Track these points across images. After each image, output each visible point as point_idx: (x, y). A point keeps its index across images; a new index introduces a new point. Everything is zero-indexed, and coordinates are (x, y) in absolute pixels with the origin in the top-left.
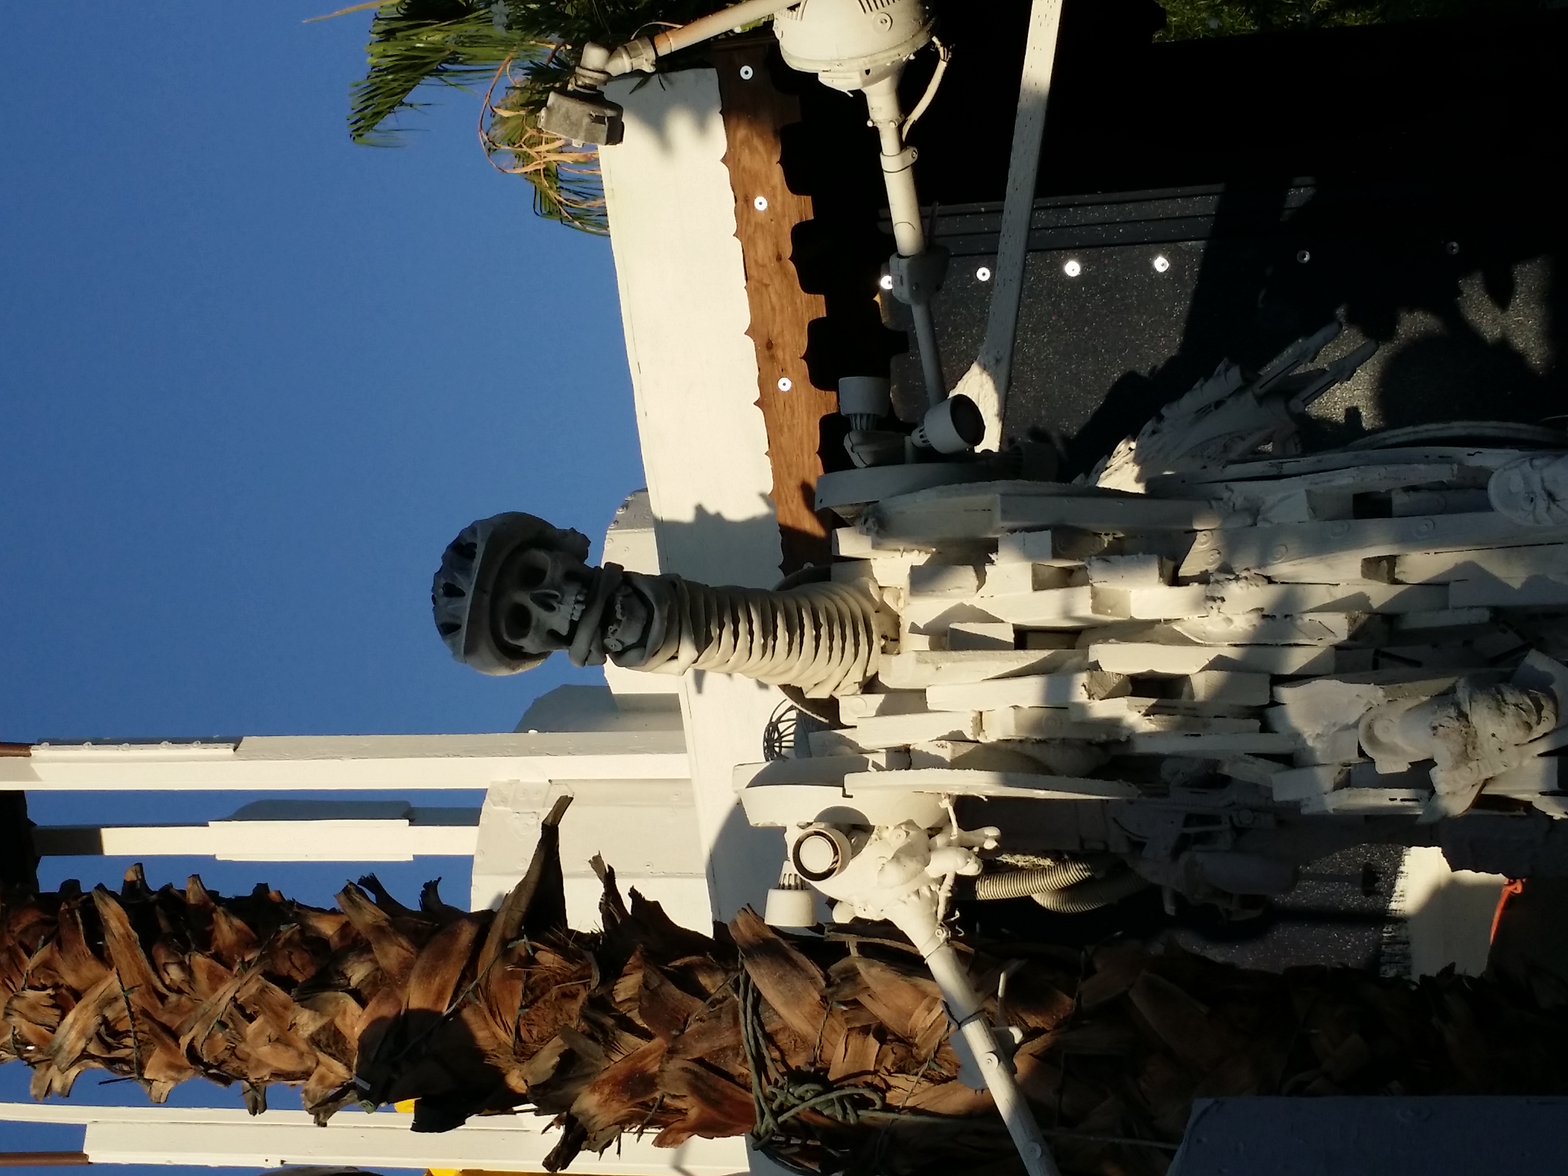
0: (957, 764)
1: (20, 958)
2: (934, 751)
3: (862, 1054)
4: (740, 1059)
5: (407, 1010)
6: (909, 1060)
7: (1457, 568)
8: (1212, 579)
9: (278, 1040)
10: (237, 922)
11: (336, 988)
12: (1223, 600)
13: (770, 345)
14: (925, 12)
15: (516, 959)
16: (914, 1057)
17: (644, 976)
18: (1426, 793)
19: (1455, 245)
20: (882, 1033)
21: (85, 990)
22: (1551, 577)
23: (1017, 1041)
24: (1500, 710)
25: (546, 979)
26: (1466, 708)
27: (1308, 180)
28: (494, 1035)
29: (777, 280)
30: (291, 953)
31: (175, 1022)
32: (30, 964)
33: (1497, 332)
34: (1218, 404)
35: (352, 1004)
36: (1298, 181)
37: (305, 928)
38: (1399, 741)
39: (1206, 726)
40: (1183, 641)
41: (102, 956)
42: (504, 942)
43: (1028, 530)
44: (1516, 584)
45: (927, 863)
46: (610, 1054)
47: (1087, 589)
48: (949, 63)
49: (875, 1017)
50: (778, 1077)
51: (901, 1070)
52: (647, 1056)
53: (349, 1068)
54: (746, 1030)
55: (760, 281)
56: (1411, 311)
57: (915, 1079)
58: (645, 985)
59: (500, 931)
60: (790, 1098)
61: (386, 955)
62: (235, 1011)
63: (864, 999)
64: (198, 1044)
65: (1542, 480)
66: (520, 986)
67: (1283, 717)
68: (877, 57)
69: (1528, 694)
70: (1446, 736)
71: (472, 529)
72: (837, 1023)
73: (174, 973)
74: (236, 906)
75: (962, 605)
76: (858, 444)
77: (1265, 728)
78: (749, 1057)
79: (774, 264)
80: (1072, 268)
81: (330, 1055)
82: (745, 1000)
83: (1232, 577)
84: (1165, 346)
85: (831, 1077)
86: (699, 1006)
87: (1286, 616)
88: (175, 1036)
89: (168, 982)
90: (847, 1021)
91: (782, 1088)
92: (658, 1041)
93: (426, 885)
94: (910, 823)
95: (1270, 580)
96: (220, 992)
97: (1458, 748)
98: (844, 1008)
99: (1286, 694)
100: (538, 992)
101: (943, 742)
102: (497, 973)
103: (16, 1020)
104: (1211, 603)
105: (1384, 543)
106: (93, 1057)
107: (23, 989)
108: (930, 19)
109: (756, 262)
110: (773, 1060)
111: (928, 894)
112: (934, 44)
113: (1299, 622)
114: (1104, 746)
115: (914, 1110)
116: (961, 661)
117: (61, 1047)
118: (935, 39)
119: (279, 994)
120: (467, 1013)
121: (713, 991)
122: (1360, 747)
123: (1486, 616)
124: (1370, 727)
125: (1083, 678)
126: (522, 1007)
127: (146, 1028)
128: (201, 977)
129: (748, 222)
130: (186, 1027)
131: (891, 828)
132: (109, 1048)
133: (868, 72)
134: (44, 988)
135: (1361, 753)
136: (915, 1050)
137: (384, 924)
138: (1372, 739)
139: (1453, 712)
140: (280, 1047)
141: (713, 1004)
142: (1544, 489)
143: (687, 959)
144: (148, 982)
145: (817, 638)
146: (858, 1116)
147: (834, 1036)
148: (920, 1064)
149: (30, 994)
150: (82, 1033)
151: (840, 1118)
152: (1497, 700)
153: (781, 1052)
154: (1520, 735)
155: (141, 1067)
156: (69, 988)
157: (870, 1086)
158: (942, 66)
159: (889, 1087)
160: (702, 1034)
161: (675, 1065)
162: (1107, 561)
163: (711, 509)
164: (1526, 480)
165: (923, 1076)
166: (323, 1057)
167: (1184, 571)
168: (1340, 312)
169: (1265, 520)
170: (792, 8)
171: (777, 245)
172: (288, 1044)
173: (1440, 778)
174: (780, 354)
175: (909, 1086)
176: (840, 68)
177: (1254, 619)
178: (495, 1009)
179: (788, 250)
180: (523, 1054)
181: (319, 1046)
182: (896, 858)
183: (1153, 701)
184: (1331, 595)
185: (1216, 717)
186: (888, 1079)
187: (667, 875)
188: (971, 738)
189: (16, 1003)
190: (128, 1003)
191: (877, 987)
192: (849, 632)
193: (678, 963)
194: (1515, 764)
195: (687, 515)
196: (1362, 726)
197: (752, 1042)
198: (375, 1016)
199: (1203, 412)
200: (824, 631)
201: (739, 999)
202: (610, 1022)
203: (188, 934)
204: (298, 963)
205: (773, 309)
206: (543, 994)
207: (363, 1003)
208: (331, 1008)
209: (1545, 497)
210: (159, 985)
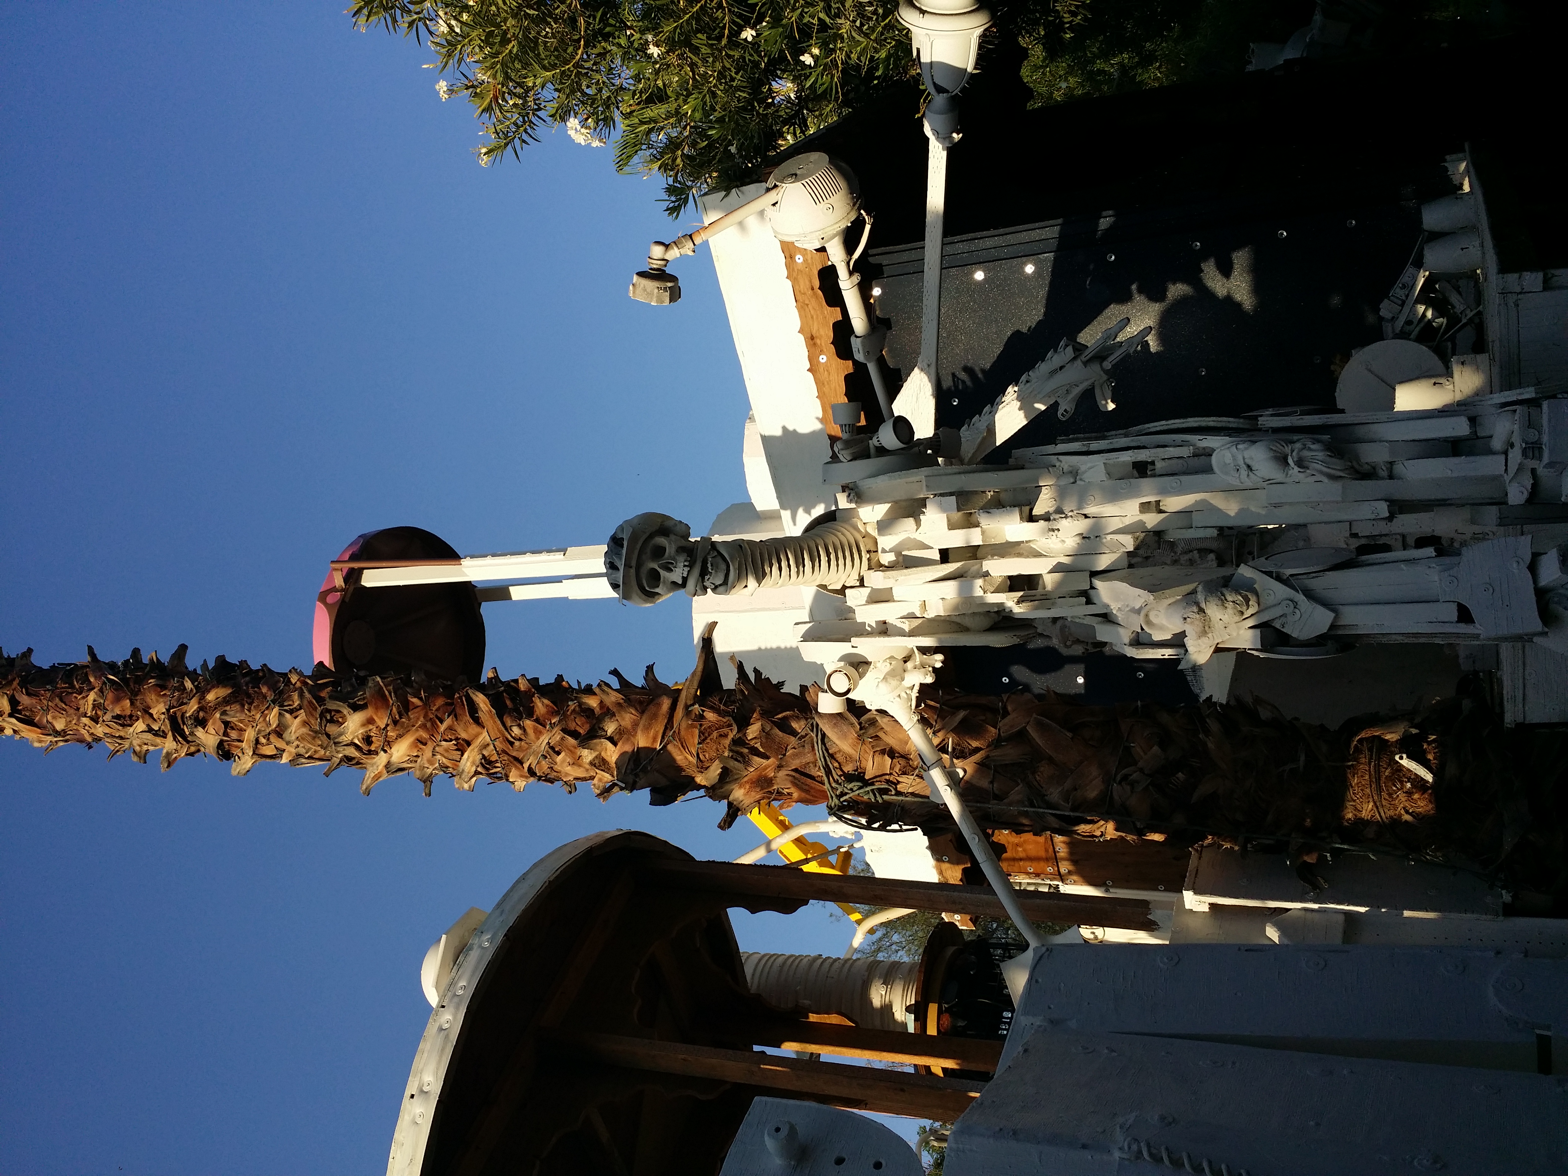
0: (912, 634)
1: (437, 724)
2: (898, 623)
3: (883, 765)
4: (817, 769)
5: (638, 748)
6: (908, 768)
7: (1197, 502)
8: (1052, 518)
9: (573, 764)
10: (546, 701)
11: (600, 737)
12: (1058, 530)
13: (812, 338)
14: (853, 198)
15: (693, 716)
16: (910, 766)
17: (762, 725)
18: (1183, 651)
19: (1198, 244)
20: (892, 753)
21: (472, 741)
22: (1253, 509)
23: (961, 776)
24: (1223, 605)
25: (710, 727)
26: (1203, 605)
27: (1111, 212)
28: (686, 758)
29: (813, 301)
30: (575, 718)
31: (520, 755)
32: (443, 727)
33: (1225, 292)
34: (1061, 368)
35: (609, 745)
36: (1104, 213)
37: (580, 704)
38: (1164, 622)
39: (1054, 604)
40: (1038, 555)
41: (477, 721)
42: (687, 707)
43: (942, 495)
44: (1232, 513)
45: (903, 679)
46: (748, 768)
47: (978, 530)
48: (872, 225)
49: (888, 744)
50: (838, 778)
51: (904, 773)
52: (767, 769)
53: (613, 776)
54: (819, 753)
55: (803, 303)
56: (1174, 284)
57: (912, 777)
58: (763, 730)
59: (684, 701)
60: (845, 789)
61: (623, 719)
62: (550, 750)
63: (881, 734)
64: (533, 766)
65: (1244, 459)
66: (697, 731)
67: (1098, 595)
68: (826, 230)
69: (1240, 594)
70: (1192, 623)
71: (621, 528)
72: (867, 747)
73: (516, 731)
74: (545, 691)
75: (909, 538)
76: (842, 449)
77: (1089, 602)
78: (822, 768)
79: (810, 292)
80: (979, 276)
81: (602, 770)
82: (817, 736)
83: (1063, 516)
84: (1035, 315)
85: (867, 777)
86: (793, 740)
87: (1097, 537)
88: (522, 763)
89: (513, 735)
90: (873, 747)
91: (840, 784)
92: (771, 760)
93: (647, 667)
94: (892, 658)
95: (1086, 516)
96: (541, 740)
97: (1199, 629)
98: (870, 740)
99: (1098, 583)
100: (707, 735)
101: (904, 620)
102: (684, 725)
103: (438, 757)
104: (1051, 533)
105: (1152, 495)
106: (481, 773)
107: (440, 741)
108: (857, 201)
109: (800, 291)
110: (835, 768)
111: (905, 696)
112: (862, 214)
113: (1104, 540)
114: (997, 612)
115: (913, 794)
116: (910, 575)
117: (463, 770)
118: (862, 212)
119: (571, 741)
120: (670, 747)
121: (800, 731)
122: (1141, 627)
123: (1214, 533)
124: (1147, 615)
125: (979, 582)
126: (699, 743)
127: (505, 758)
128: (530, 731)
129: (793, 270)
130: (525, 759)
131: (881, 662)
132: (488, 769)
133: (823, 239)
134: (451, 740)
135: (1142, 629)
136: (911, 762)
137: (622, 701)
138: (1149, 622)
139: (1195, 609)
140: (576, 767)
141: (800, 739)
142: (1245, 463)
143: (784, 714)
144: (503, 736)
145: (829, 561)
146: (883, 798)
147: (866, 755)
148: (915, 769)
149: (444, 743)
150: (473, 763)
151: (873, 800)
152: (1222, 600)
153: (839, 763)
154: (1237, 618)
155: (507, 776)
156: (464, 740)
157: (888, 782)
158: (868, 228)
159: (899, 782)
160: (795, 756)
161: (782, 773)
162: (989, 513)
163: (791, 428)
164: (1234, 458)
165: (917, 775)
166: (598, 771)
167: (1035, 512)
168: (1134, 287)
169: (1081, 480)
170: (774, 205)
171: (810, 281)
172: (580, 766)
173: (1190, 642)
174: (818, 341)
175: (909, 781)
176: (805, 238)
177: (1078, 540)
178: (684, 745)
179: (817, 283)
180: (702, 768)
181: (595, 766)
182: (885, 678)
183: (1021, 593)
184: (1122, 523)
185: (1059, 598)
186: (898, 778)
187: (793, 608)
188: (920, 616)
189: (437, 748)
190: (494, 747)
191: (886, 728)
192: (847, 554)
193: (780, 716)
194: (1235, 634)
195: (778, 433)
196: (1143, 613)
197: (823, 760)
198: (622, 751)
199: (1053, 373)
200: (833, 556)
201: (814, 735)
202: (746, 751)
203: (521, 709)
204: (579, 723)
205: (812, 317)
206: (709, 735)
207: (615, 744)
208: (599, 748)
209: (1245, 467)
210: (509, 737)
